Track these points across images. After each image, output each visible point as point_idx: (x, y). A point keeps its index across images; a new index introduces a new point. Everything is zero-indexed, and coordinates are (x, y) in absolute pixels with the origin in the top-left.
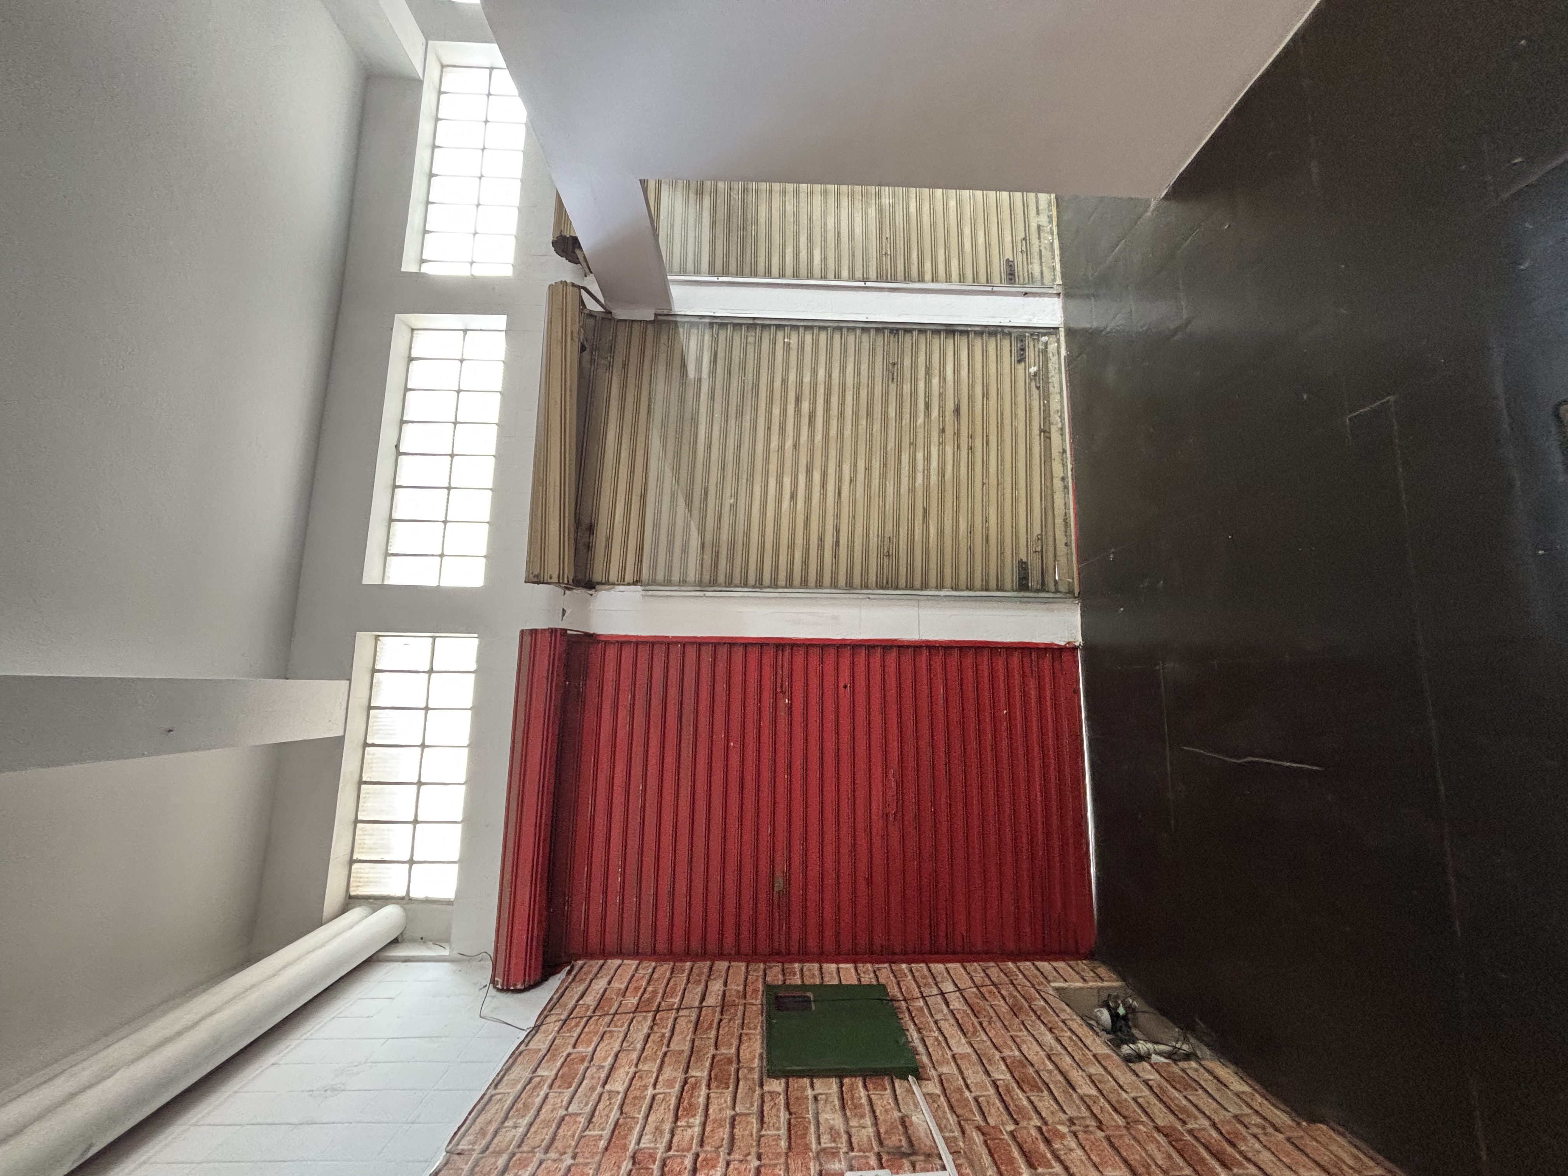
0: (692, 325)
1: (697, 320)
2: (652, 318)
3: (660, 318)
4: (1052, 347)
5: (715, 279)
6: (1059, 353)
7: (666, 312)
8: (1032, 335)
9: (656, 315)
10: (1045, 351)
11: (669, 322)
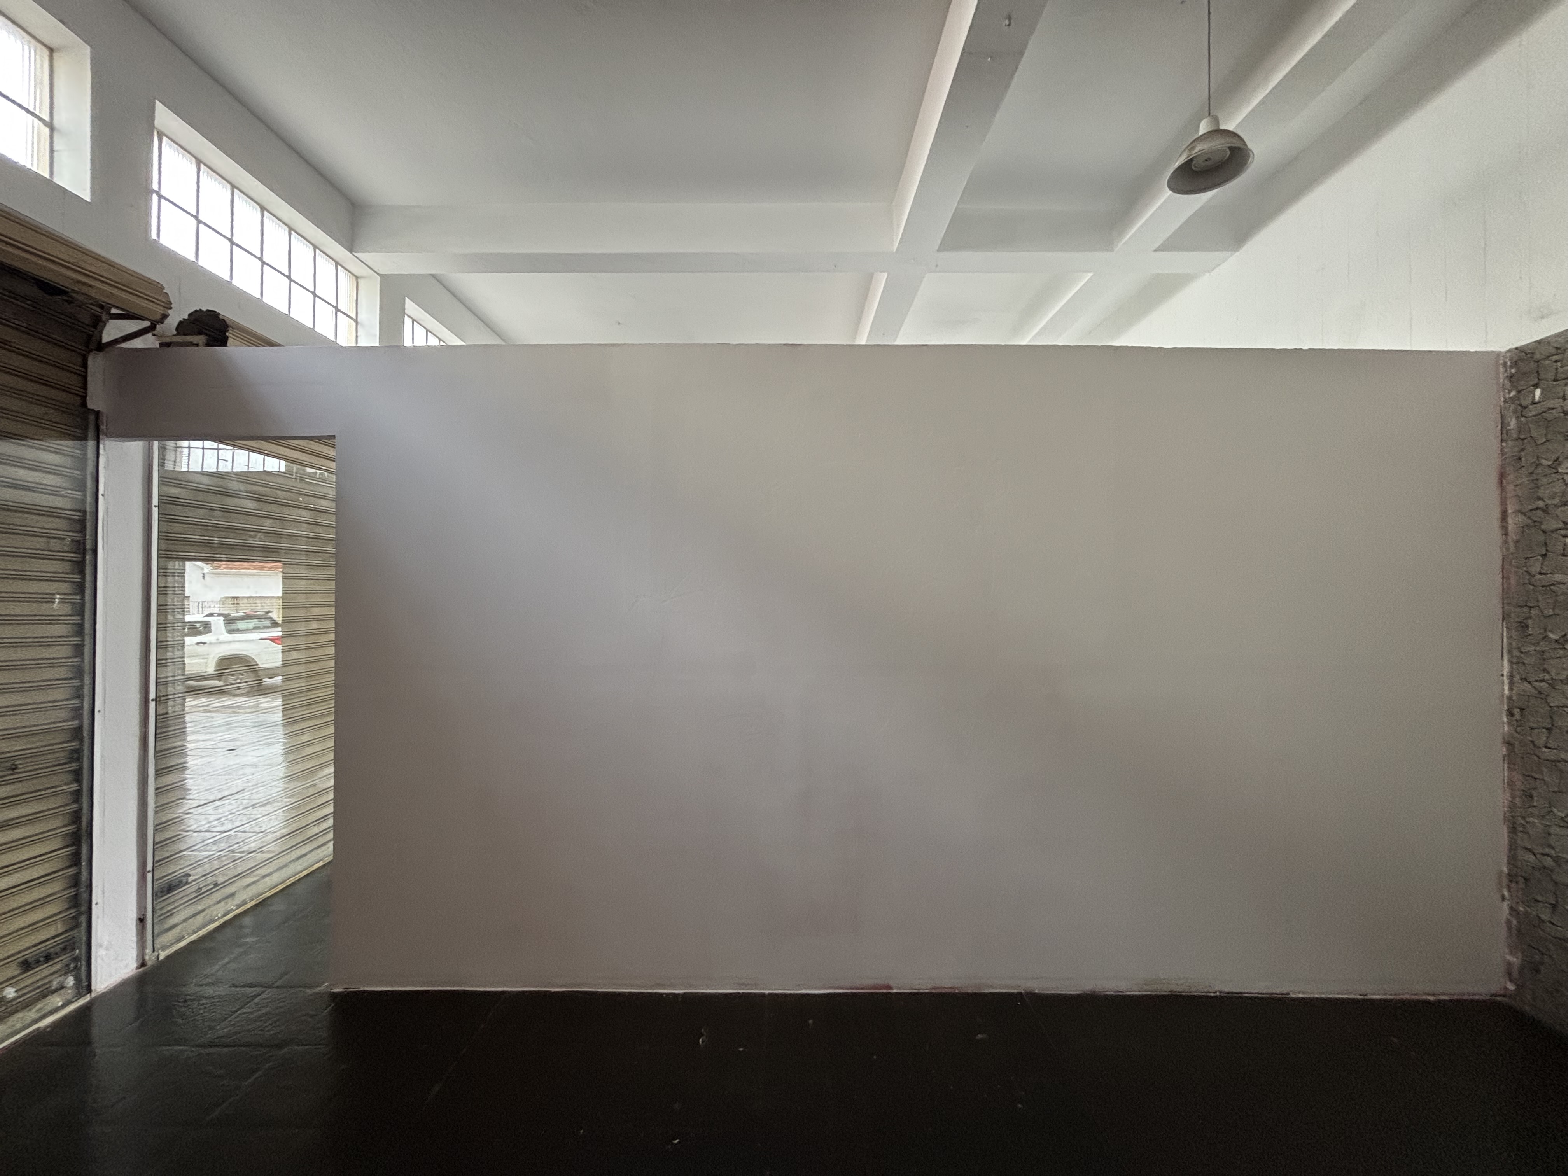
0: (82, 461)
1: (90, 468)
2: (90, 405)
3: (92, 417)
4: (57, 1000)
5: (155, 501)
6: (44, 1016)
7: (103, 427)
8: (76, 959)
9: (97, 414)
10: (46, 993)
11: (85, 429)
